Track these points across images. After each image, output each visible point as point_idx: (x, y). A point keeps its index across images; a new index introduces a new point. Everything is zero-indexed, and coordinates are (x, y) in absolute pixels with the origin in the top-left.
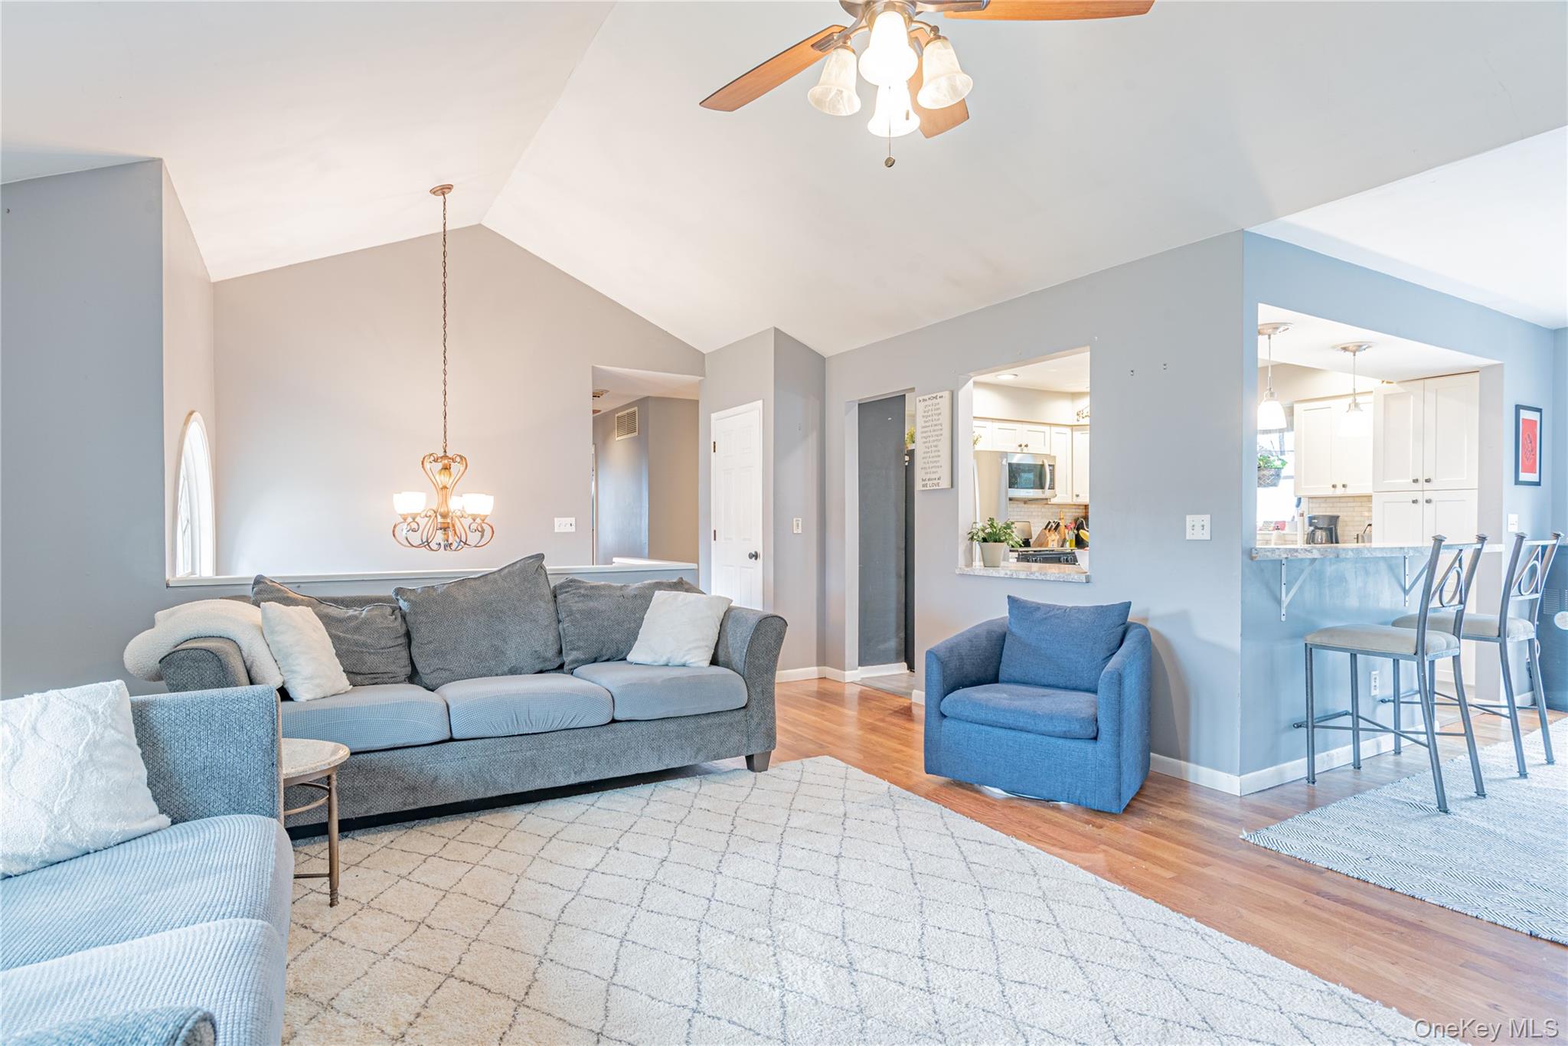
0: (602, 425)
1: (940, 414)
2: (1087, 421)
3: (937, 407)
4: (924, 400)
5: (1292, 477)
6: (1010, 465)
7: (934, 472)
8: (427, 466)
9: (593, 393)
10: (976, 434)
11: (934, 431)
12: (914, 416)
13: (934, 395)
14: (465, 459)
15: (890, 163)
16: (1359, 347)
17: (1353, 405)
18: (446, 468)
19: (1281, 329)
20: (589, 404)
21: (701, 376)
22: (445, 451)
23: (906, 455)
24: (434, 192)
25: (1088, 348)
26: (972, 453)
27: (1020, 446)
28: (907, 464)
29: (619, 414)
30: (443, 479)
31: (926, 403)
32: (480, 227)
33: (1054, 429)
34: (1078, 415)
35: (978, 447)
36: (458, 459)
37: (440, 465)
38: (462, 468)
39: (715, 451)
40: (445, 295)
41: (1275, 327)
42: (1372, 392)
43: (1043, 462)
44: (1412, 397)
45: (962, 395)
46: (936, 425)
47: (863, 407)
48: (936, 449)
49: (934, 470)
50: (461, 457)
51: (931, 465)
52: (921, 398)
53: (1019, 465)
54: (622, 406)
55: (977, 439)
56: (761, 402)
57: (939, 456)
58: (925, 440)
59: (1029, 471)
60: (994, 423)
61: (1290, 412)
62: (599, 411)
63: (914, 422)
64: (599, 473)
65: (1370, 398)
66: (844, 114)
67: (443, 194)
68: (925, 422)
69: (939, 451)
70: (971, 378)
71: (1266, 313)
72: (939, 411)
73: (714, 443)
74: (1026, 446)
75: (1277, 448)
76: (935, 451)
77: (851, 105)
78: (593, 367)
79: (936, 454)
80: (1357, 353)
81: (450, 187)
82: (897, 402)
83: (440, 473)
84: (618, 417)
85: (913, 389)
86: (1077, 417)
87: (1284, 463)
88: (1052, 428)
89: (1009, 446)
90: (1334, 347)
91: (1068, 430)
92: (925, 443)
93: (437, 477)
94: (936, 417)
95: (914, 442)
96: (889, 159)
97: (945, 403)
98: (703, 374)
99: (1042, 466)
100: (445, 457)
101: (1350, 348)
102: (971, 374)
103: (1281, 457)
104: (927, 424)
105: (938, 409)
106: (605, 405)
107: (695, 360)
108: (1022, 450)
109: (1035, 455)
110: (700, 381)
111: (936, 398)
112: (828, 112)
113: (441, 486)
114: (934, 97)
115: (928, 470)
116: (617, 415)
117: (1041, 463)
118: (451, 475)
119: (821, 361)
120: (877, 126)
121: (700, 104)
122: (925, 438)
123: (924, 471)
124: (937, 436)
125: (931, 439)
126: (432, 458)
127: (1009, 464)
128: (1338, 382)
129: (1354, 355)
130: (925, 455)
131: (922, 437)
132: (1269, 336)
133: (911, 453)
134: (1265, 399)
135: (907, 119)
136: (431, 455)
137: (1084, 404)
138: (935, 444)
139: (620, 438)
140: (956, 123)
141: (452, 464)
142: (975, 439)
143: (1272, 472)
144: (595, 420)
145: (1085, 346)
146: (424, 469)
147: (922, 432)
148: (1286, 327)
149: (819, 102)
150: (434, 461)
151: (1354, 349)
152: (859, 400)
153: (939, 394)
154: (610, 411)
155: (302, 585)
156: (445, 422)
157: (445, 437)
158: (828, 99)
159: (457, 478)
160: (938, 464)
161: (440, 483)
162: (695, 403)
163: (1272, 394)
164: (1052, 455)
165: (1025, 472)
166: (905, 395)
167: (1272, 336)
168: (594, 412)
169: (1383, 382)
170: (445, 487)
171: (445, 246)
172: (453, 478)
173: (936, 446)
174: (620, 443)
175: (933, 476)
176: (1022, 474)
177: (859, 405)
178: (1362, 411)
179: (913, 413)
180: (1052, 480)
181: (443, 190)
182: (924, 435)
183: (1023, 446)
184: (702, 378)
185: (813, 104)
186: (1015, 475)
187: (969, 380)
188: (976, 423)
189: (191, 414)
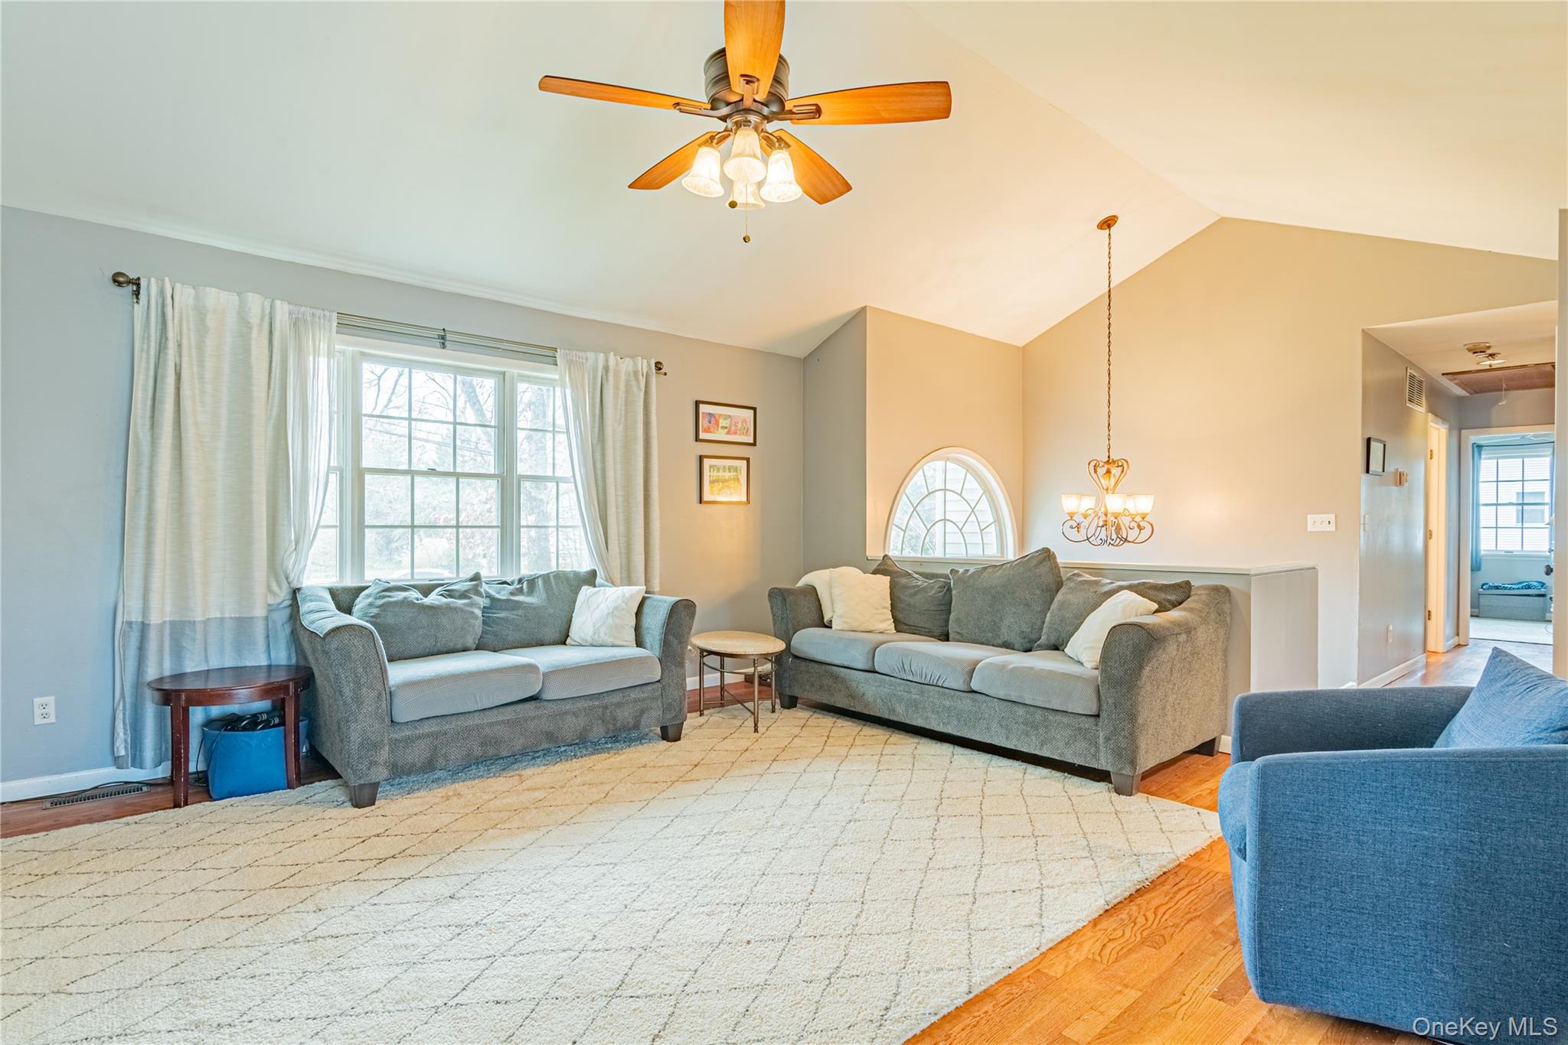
18: (1109, 472)
22: (1108, 457)
32: (1222, 219)
67: (1109, 227)
93: (1102, 481)
100: (1110, 461)
113: (1105, 488)
155: (924, 564)
157: (1108, 444)
181: (1108, 223)
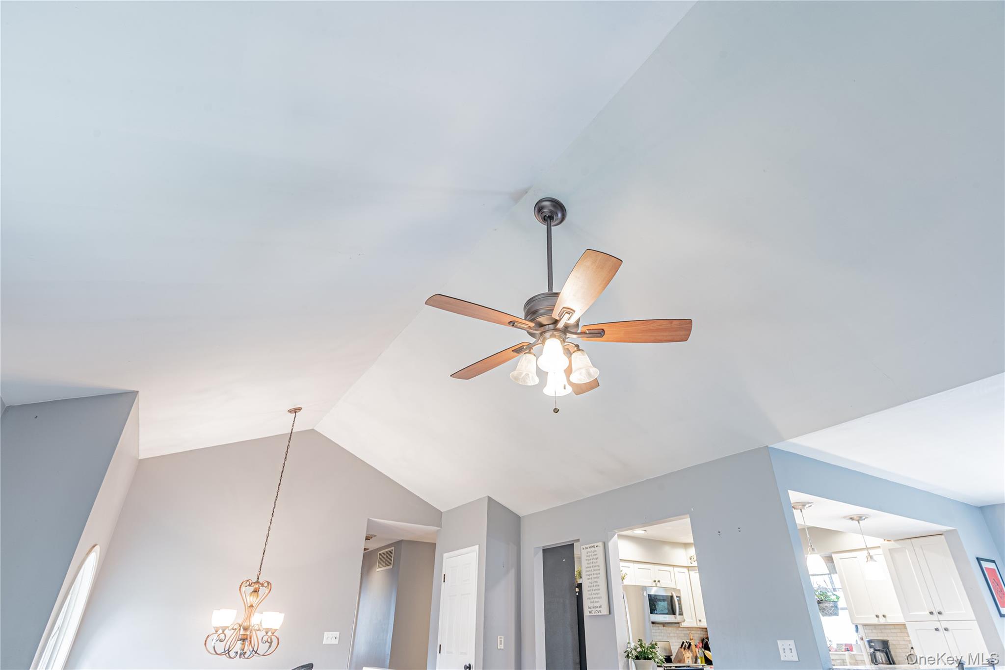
0: (369, 559)
1: (597, 558)
2: (695, 564)
3: (595, 553)
4: (586, 548)
5: (846, 609)
6: (650, 596)
7: (596, 602)
8: (243, 589)
9: (366, 537)
10: (623, 572)
11: (594, 570)
12: (580, 558)
13: (592, 545)
14: (271, 584)
15: (556, 411)
16: (860, 519)
17: (869, 558)
18: (256, 591)
19: (807, 506)
20: (362, 544)
21: (438, 527)
22: (258, 578)
23: (577, 587)
24: (290, 411)
25: (688, 516)
26: (622, 587)
27: (655, 581)
28: (577, 594)
29: (381, 552)
30: (251, 600)
31: (587, 550)
32: (313, 431)
33: (677, 569)
34: (691, 559)
35: (626, 582)
36: (266, 584)
37: (252, 589)
38: (267, 592)
39: (444, 581)
40: (282, 472)
41: (804, 505)
42: (880, 547)
43: (672, 593)
44: (907, 551)
45: (611, 544)
46: (595, 566)
47: (546, 551)
48: (596, 584)
49: (596, 600)
50: (268, 583)
51: (594, 596)
52: (584, 547)
53: (655, 596)
54: (384, 546)
55: (624, 576)
56: (477, 547)
57: (599, 589)
58: (588, 577)
59: (664, 600)
60: (635, 564)
61: (829, 559)
62: (368, 549)
63: (580, 562)
64: (362, 595)
65: (880, 551)
66: (530, 385)
67: (295, 413)
68: (588, 564)
69: (599, 586)
70: (616, 533)
71: (795, 496)
72: (597, 556)
73: (444, 575)
74: (659, 581)
75: (830, 587)
76: (596, 586)
77: (534, 380)
78: (368, 519)
79: (597, 588)
80: (860, 522)
81: (300, 409)
82: (569, 548)
83: (251, 595)
84: (380, 554)
85: (578, 540)
86: (690, 561)
87: (838, 598)
88: (675, 568)
89: (647, 582)
90: (845, 517)
91: (685, 570)
92: (589, 579)
93: (248, 597)
94: (595, 561)
95: (581, 578)
96: (555, 409)
97: (600, 550)
98: (440, 526)
99: (672, 597)
100: (257, 582)
101: (855, 518)
102: (616, 531)
103: (835, 593)
104: (589, 565)
105: (596, 555)
106: (373, 545)
107: (436, 516)
108: (656, 584)
109: (666, 589)
110: (438, 530)
111: (594, 546)
112: (521, 383)
113: (249, 605)
114: (579, 377)
115: (593, 600)
116: (379, 553)
117: (671, 595)
118: (258, 596)
119: (517, 519)
120: (548, 391)
121: (451, 376)
122: (589, 575)
123: (589, 601)
124: (596, 574)
125: (593, 576)
126: (248, 583)
127: (648, 595)
128: (854, 540)
129: (859, 523)
130: (590, 588)
131: (586, 575)
132: (801, 510)
133: (580, 586)
134: (810, 553)
135: (565, 388)
136: (248, 580)
137: (692, 551)
138: (595, 580)
139: (379, 570)
140: (592, 388)
141: (261, 588)
142: (623, 576)
143: (832, 604)
144: (364, 555)
145: (686, 514)
146: (240, 590)
147: (587, 571)
148: (810, 505)
149: (516, 378)
150: (249, 585)
151: (858, 518)
152: (543, 547)
153: (596, 544)
154: (375, 549)
156: (263, 556)
157: (261, 567)
158: (521, 377)
159: (263, 598)
160: (599, 596)
161: (248, 602)
162: (433, 546)
163: (813, 549)
164: (678, 588)
165: (660, 600)
166: (573, 544)
167: (803, 510)
168: (365, 549)
169: (885, 540)
170: (252, 606)
171: (289, 442)
172: (259, 598)
173: (596, 582)
174: (379, 572)
175: (596, 605)
176: (659, 603)
177: (543, 550)
178: (876, 561)
179: (580, 556)
180: (680, 608)
181: (296, 411)
182: (589, 573)
183: (657, 581)
184: (439, 528)
185: (513, 379)
186: (653, 603)
187: (615, 534)
188: (622, 564)
189: (94, 547)
